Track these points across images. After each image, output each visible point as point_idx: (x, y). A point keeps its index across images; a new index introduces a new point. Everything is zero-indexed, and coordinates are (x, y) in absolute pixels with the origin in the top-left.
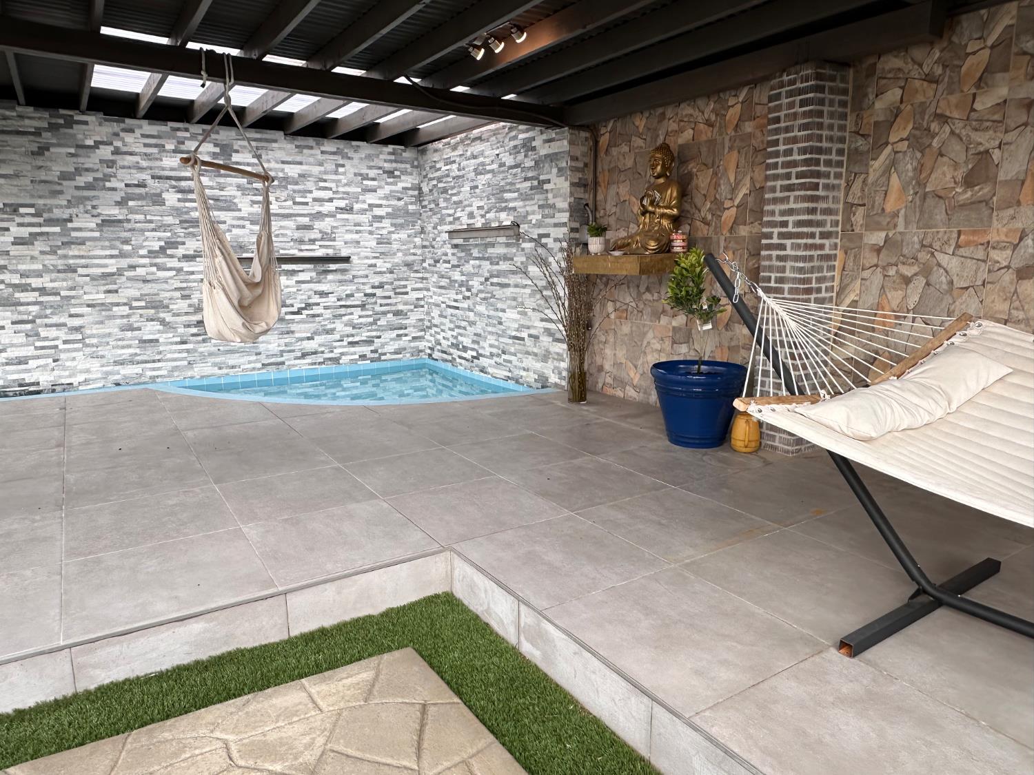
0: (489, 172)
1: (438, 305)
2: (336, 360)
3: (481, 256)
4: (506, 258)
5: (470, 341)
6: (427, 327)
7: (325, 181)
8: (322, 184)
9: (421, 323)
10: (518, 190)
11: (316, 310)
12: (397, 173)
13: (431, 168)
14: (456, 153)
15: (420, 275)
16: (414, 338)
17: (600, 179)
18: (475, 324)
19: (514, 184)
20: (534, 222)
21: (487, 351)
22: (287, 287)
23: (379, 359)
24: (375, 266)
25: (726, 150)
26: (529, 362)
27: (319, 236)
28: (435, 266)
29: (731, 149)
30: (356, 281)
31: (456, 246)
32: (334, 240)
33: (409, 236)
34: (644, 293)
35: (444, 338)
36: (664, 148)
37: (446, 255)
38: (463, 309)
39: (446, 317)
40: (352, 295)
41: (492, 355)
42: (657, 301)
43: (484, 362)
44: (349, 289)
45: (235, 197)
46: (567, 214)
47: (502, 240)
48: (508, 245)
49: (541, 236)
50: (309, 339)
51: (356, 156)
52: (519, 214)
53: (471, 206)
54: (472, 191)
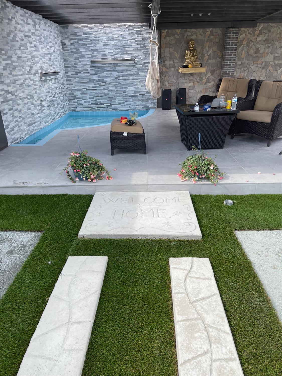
1: (80, 90)
3: (112, 70)
4: (127, 70)
5: (106, 101)
7: (50, 38)
11: (56, 95)
12: (58, 36)
13: (72, 34)
17: (162, 46)
18: (109, 94)
20: (142, 58)
21: (117, 102)
25: (206, 42)
26: (139, 103)
27: (52, 63)
30: (60, 82)
31: (93, 67)
32: (54, 65)
35: (85, 102)
37: (86, 70)
38: (100, 90)
39: (86, 94)
40: (60, 88)
44: (59, 85)
49: (145, 63)
52: (134, 56)
53: (105, 52)
54: (105, 46)
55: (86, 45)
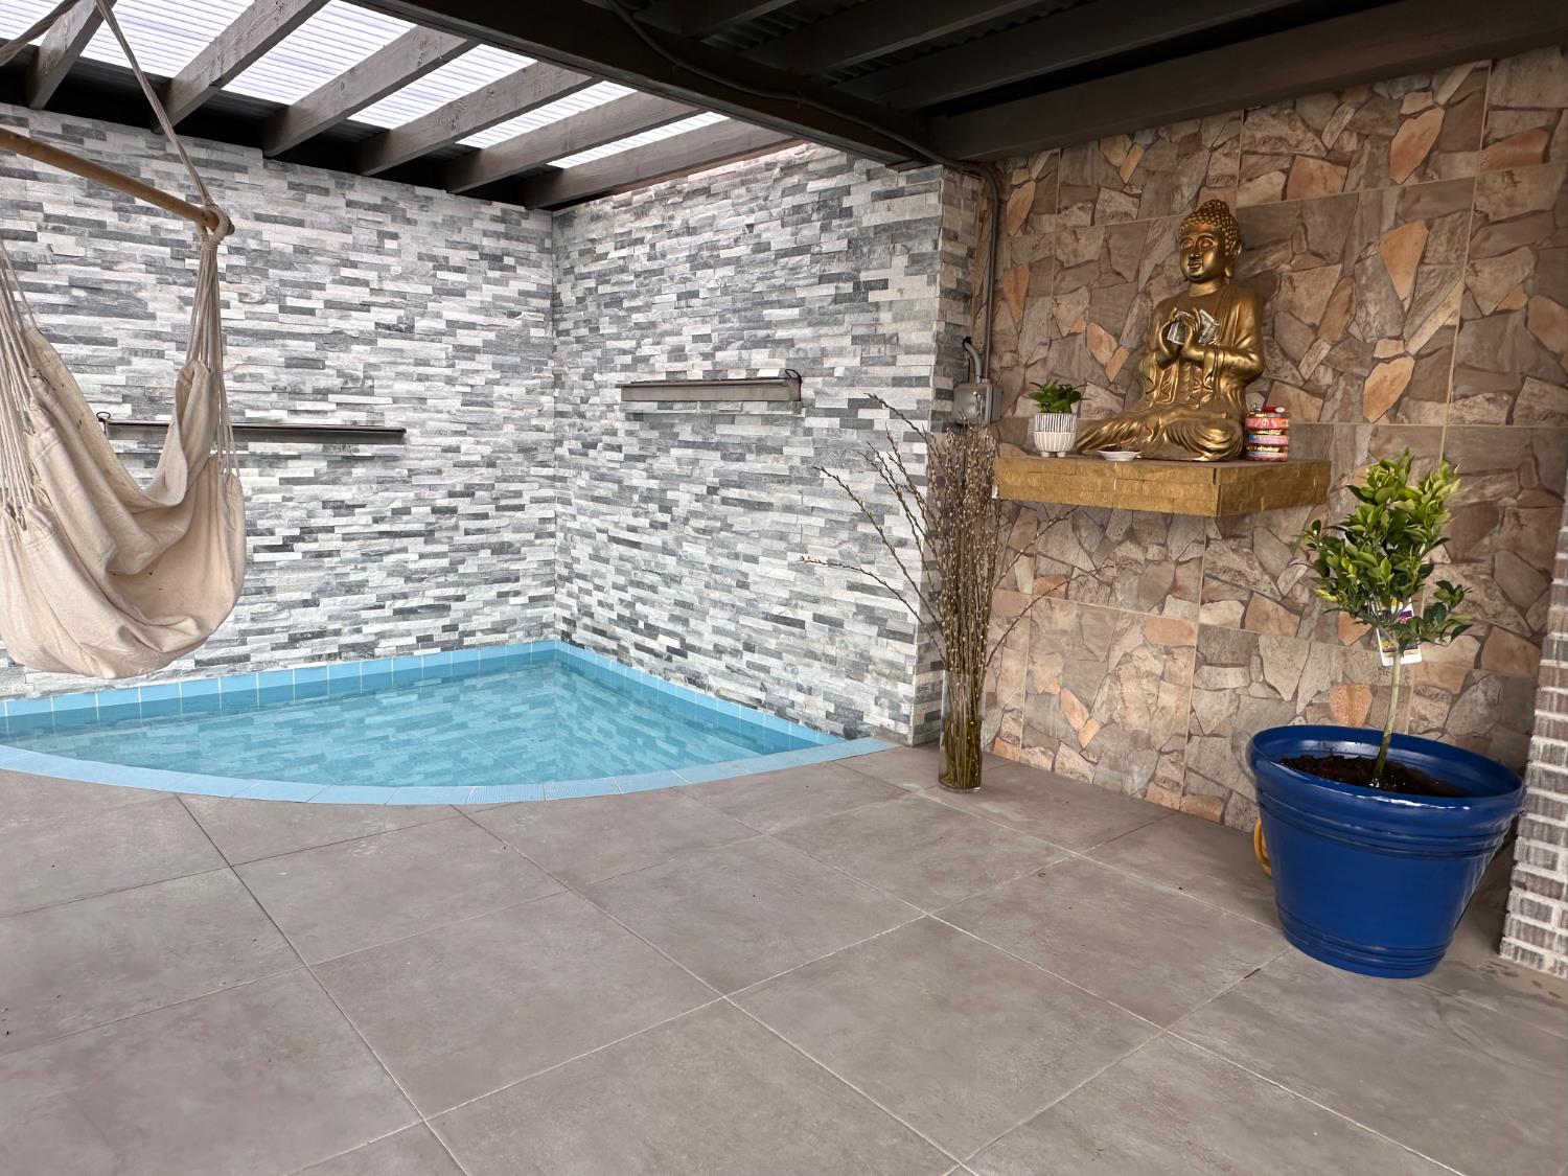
0: (728, 262)
1: (588, 535)
2: (366, 650)
3: (699, 439)
4: (762, 448)
5: (665, 616)
6: (561, 577)
7: (354, 265)
8: (346, 272)
9: (547, 570)
10: (801, 303)
11: (325, 543)
12: (509, 261)
13: (582, 253)
14: (646, 222)
15: (549, 471)
16: (533, 600)
17: (1006, 284)
18: (679, 582)
19: (792, 289)
20: (839, 372)
21: (708, 640)
22: (261, 491)
23: (459, 645)
24: (457, 450)
25: (1387, 224)
26: (813, 674)
27: (338, 382)
28: (586, 455)
29: (1402, 218)
30: (415, 480)
31: (638, 416)
32: (370, 392)
33: (529, 392)
34: (1120, 543)
35: (600, 603)
36: (1216, 210)
37: (614, 433)
38: (649, 548)
39: (606, 561)
40: (406, 511)
41: (719, 651)
42: (1158, 563)
43: (695, 661)
44: (400, 497)
45: (140, 287)
46: (932, 359)
47: (761, 408)
48: (768, 420)
49: (855, 404)
50: (306, 604)
51: (423, 217)
52: (801, 354)
53: (679, 334)
54: (683, 303)
55: (621, 301)
